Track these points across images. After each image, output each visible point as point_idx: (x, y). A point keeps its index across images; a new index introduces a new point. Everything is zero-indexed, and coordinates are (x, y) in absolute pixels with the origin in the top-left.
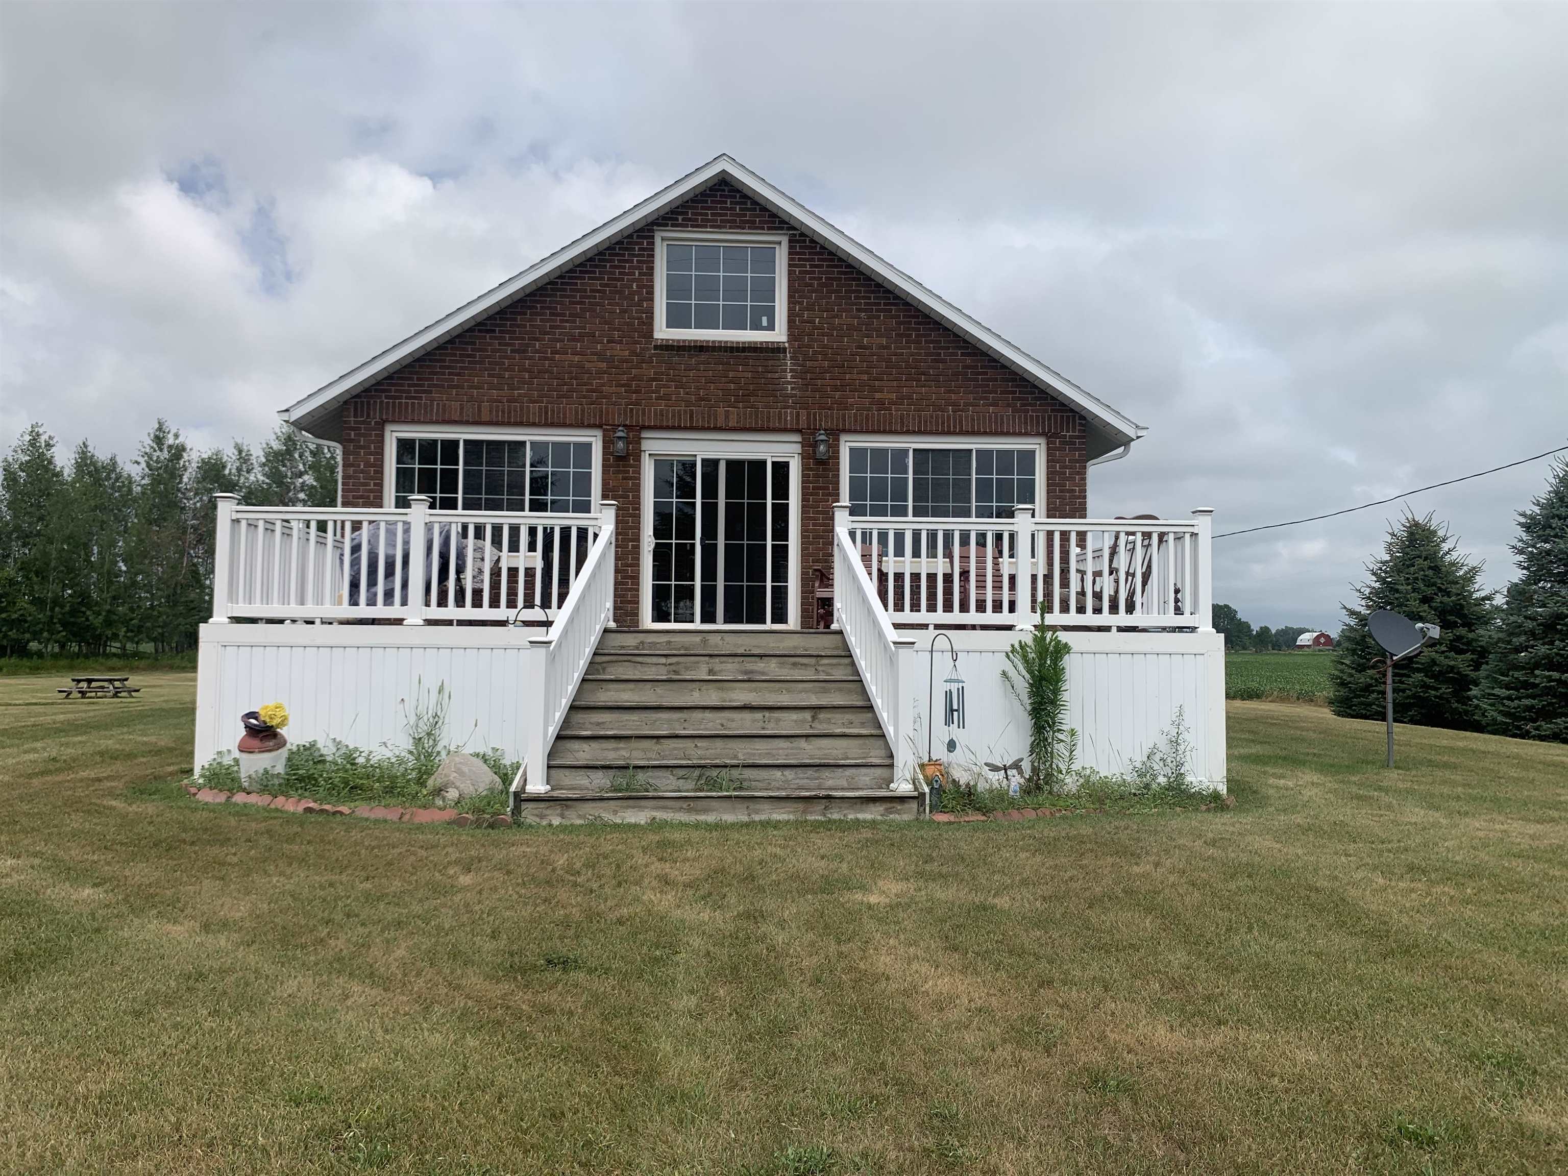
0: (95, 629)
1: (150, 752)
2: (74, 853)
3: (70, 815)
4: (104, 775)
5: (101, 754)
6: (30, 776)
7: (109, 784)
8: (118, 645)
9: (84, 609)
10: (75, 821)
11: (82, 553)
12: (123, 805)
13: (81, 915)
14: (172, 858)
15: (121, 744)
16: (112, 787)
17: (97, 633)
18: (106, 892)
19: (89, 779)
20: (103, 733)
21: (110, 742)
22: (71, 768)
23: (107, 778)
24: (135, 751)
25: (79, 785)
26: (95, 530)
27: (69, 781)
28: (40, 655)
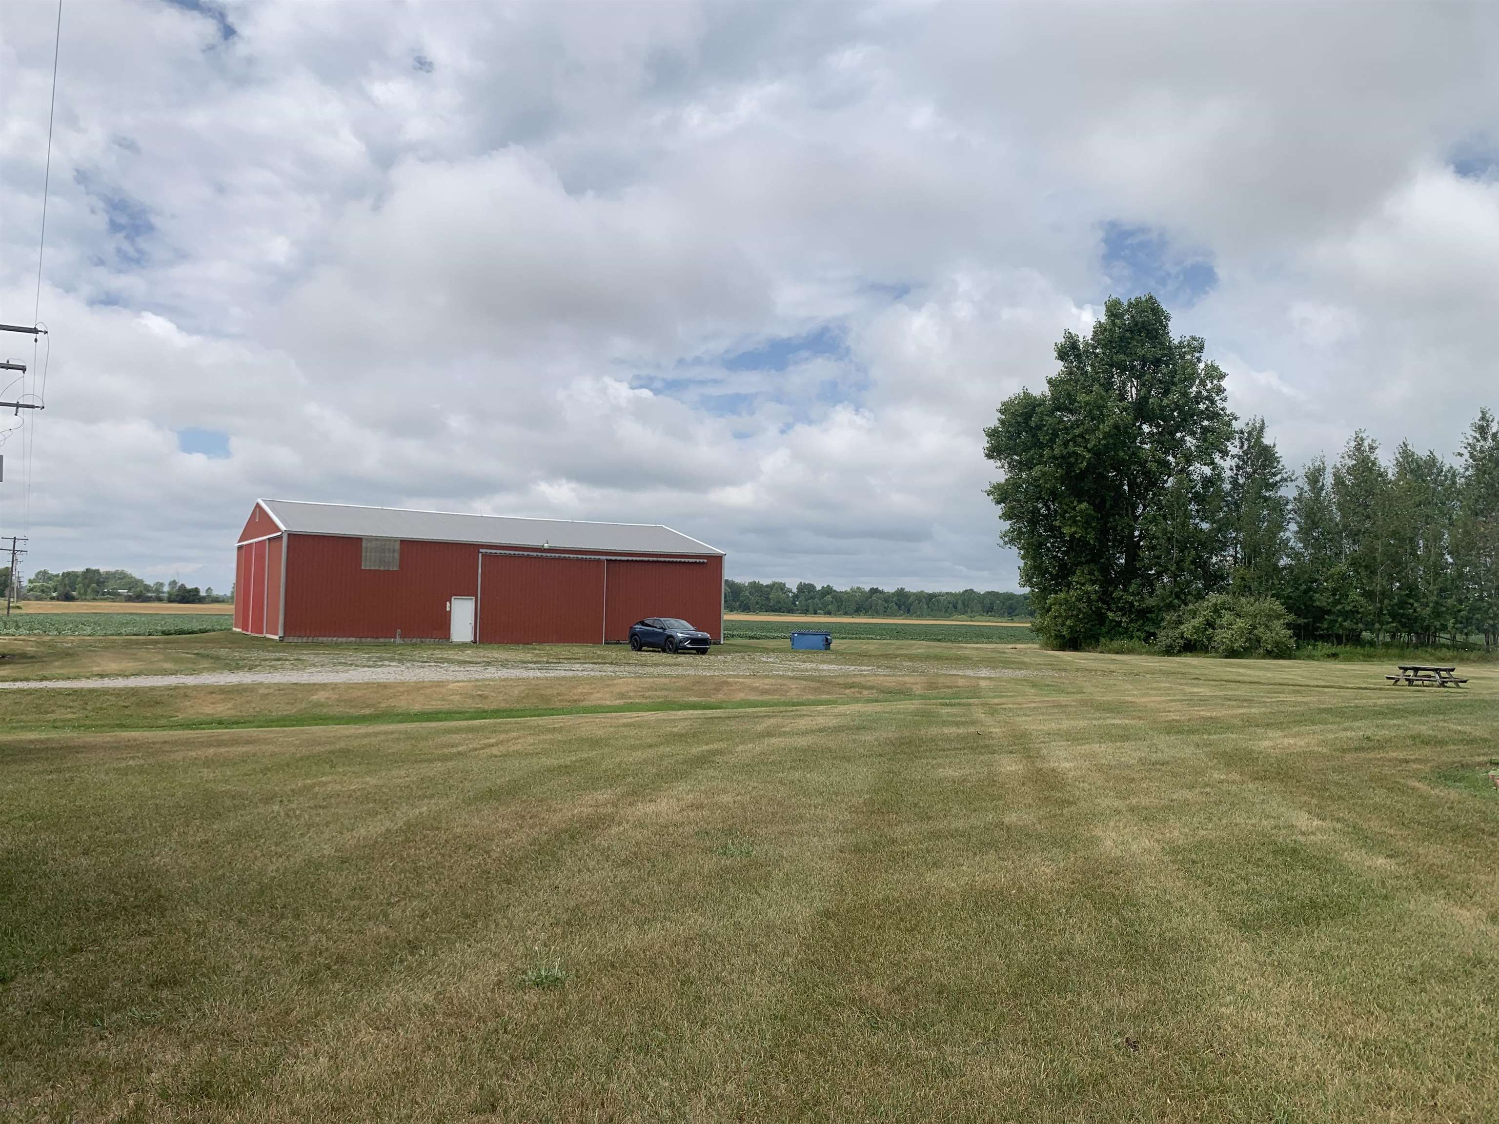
0: (1423, 620)
1: (1462, 741)
2: (1374, 825)
3: (1374, 789)
4: (1413, 757)
5: (1413, 738)
6: (1344, 751)
7: (1415, 766)
8: (1448, 636)
9: (1411, 601)
10: (1379, 796)
11: (1408, 547)
12: (1426, 788)
13: (1372, 880)
14: (1469, 846)
15: (1434, 730)
16: (1418, 770)
17: (1425, 624)
18: (1399, 864)
19: (1397, 759)
20: (1417, 718)
21: (1424, 728)
22: (1383, 748)
23: (1416, 761)
24: (1447, 739)
25: (1386, 764)
26: (1419, 524)
27: (1378, 759)
28: (1372, 644)
